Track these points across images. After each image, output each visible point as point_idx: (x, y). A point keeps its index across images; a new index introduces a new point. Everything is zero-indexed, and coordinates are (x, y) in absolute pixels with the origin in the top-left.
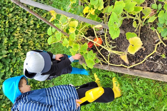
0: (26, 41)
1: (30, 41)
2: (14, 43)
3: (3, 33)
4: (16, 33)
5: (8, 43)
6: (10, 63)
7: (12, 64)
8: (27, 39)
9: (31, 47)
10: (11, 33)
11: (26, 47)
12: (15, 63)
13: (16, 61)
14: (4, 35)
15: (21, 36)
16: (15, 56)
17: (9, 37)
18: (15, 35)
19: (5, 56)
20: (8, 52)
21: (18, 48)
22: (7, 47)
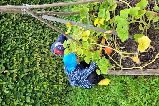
0: (43, 60)
1: (47, 59)
3: (24, 54)
5: (28, 63)
6: (30, 80)
7: (32, 82)
8: (44, 58)
9: (47, 65)
10: (31, 53)
11: (43, 65)
12: (35, 80)
15: (39, 55)
16: (34, 74)
17: (29, 58)
18: (35, 55)
19: (26, 74)
20: (29, 70)
21: (37, 67)
22: (28, 67)
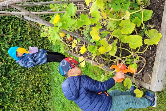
0: (33, 30)
1: (36, 30)
2: (25, 31)
3: (18, 24)
4: (27, 24)
5: (21, 31)
6: (22, 44)
7: (23, 45)
8: (34, 29)
9: (36, 35)
10: (24, 24)
11: (33, 34)
12: (25, 45)
13: (26, 43)
14: (19, 25)
15: (30, 26)
16: (25, 40)
17: (22, 27)
18: (26, 25)
19: (19, 39)
20: (21, 37)
21: (27, 35)
22: (20, 34)
